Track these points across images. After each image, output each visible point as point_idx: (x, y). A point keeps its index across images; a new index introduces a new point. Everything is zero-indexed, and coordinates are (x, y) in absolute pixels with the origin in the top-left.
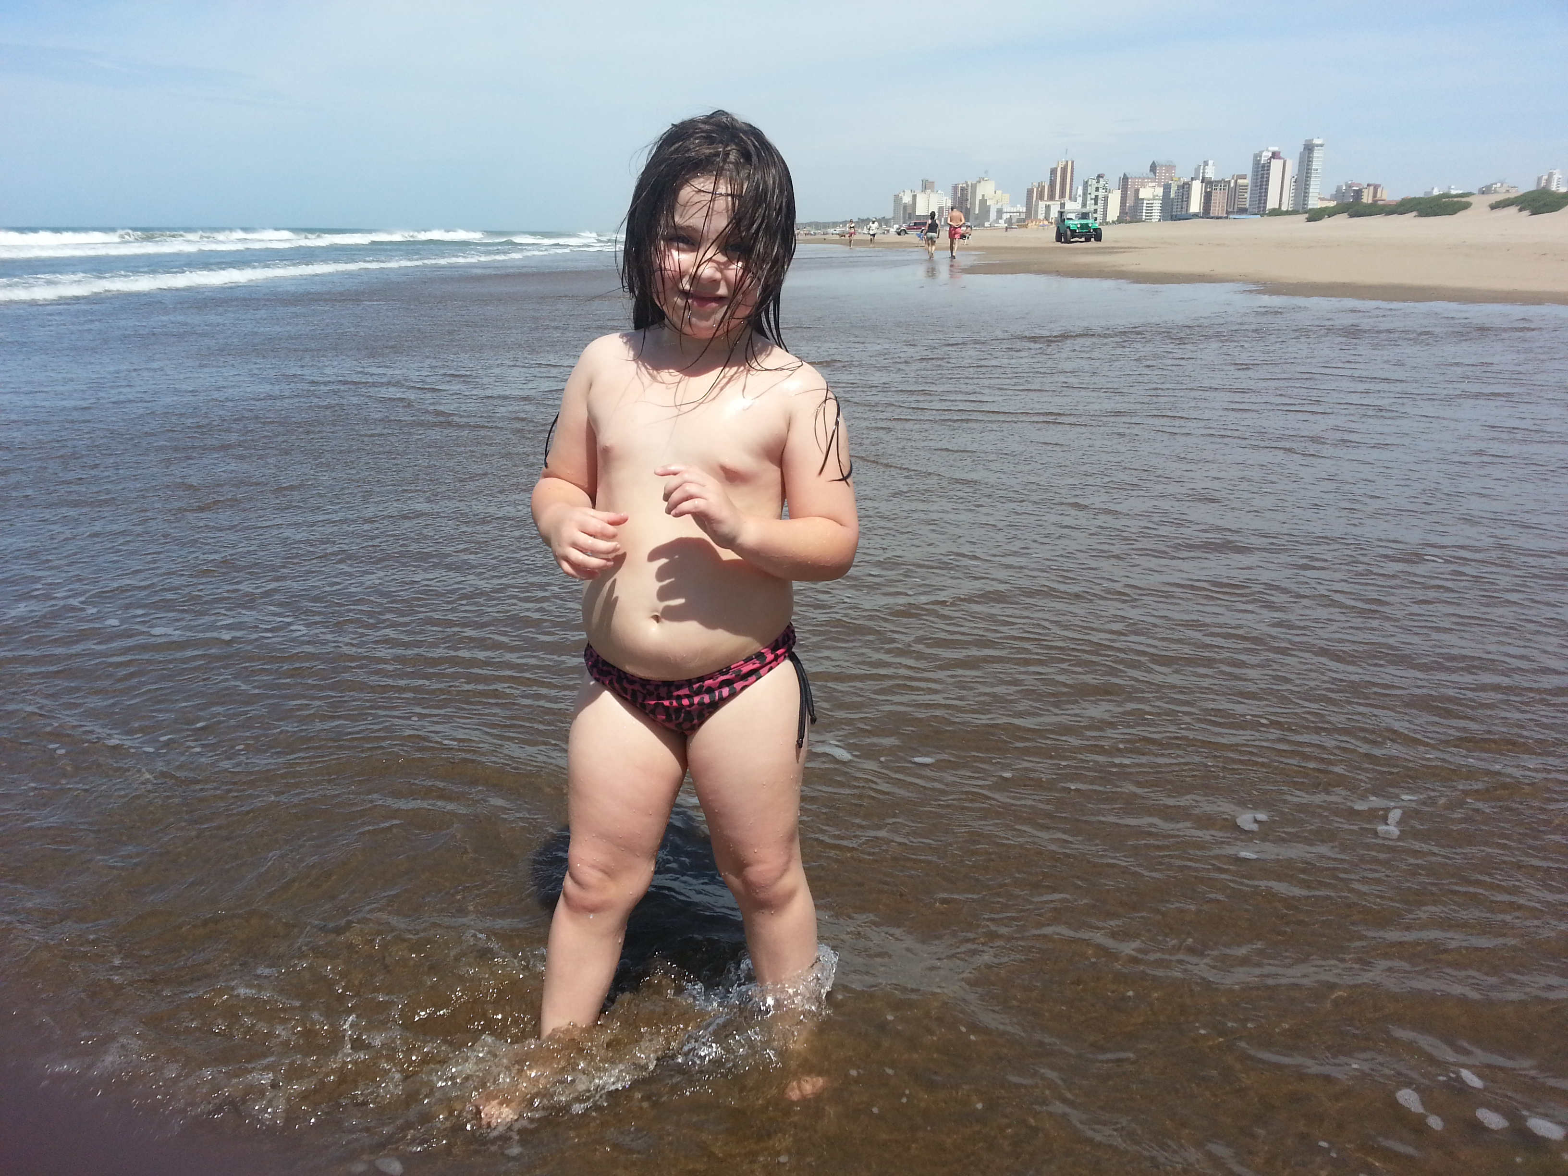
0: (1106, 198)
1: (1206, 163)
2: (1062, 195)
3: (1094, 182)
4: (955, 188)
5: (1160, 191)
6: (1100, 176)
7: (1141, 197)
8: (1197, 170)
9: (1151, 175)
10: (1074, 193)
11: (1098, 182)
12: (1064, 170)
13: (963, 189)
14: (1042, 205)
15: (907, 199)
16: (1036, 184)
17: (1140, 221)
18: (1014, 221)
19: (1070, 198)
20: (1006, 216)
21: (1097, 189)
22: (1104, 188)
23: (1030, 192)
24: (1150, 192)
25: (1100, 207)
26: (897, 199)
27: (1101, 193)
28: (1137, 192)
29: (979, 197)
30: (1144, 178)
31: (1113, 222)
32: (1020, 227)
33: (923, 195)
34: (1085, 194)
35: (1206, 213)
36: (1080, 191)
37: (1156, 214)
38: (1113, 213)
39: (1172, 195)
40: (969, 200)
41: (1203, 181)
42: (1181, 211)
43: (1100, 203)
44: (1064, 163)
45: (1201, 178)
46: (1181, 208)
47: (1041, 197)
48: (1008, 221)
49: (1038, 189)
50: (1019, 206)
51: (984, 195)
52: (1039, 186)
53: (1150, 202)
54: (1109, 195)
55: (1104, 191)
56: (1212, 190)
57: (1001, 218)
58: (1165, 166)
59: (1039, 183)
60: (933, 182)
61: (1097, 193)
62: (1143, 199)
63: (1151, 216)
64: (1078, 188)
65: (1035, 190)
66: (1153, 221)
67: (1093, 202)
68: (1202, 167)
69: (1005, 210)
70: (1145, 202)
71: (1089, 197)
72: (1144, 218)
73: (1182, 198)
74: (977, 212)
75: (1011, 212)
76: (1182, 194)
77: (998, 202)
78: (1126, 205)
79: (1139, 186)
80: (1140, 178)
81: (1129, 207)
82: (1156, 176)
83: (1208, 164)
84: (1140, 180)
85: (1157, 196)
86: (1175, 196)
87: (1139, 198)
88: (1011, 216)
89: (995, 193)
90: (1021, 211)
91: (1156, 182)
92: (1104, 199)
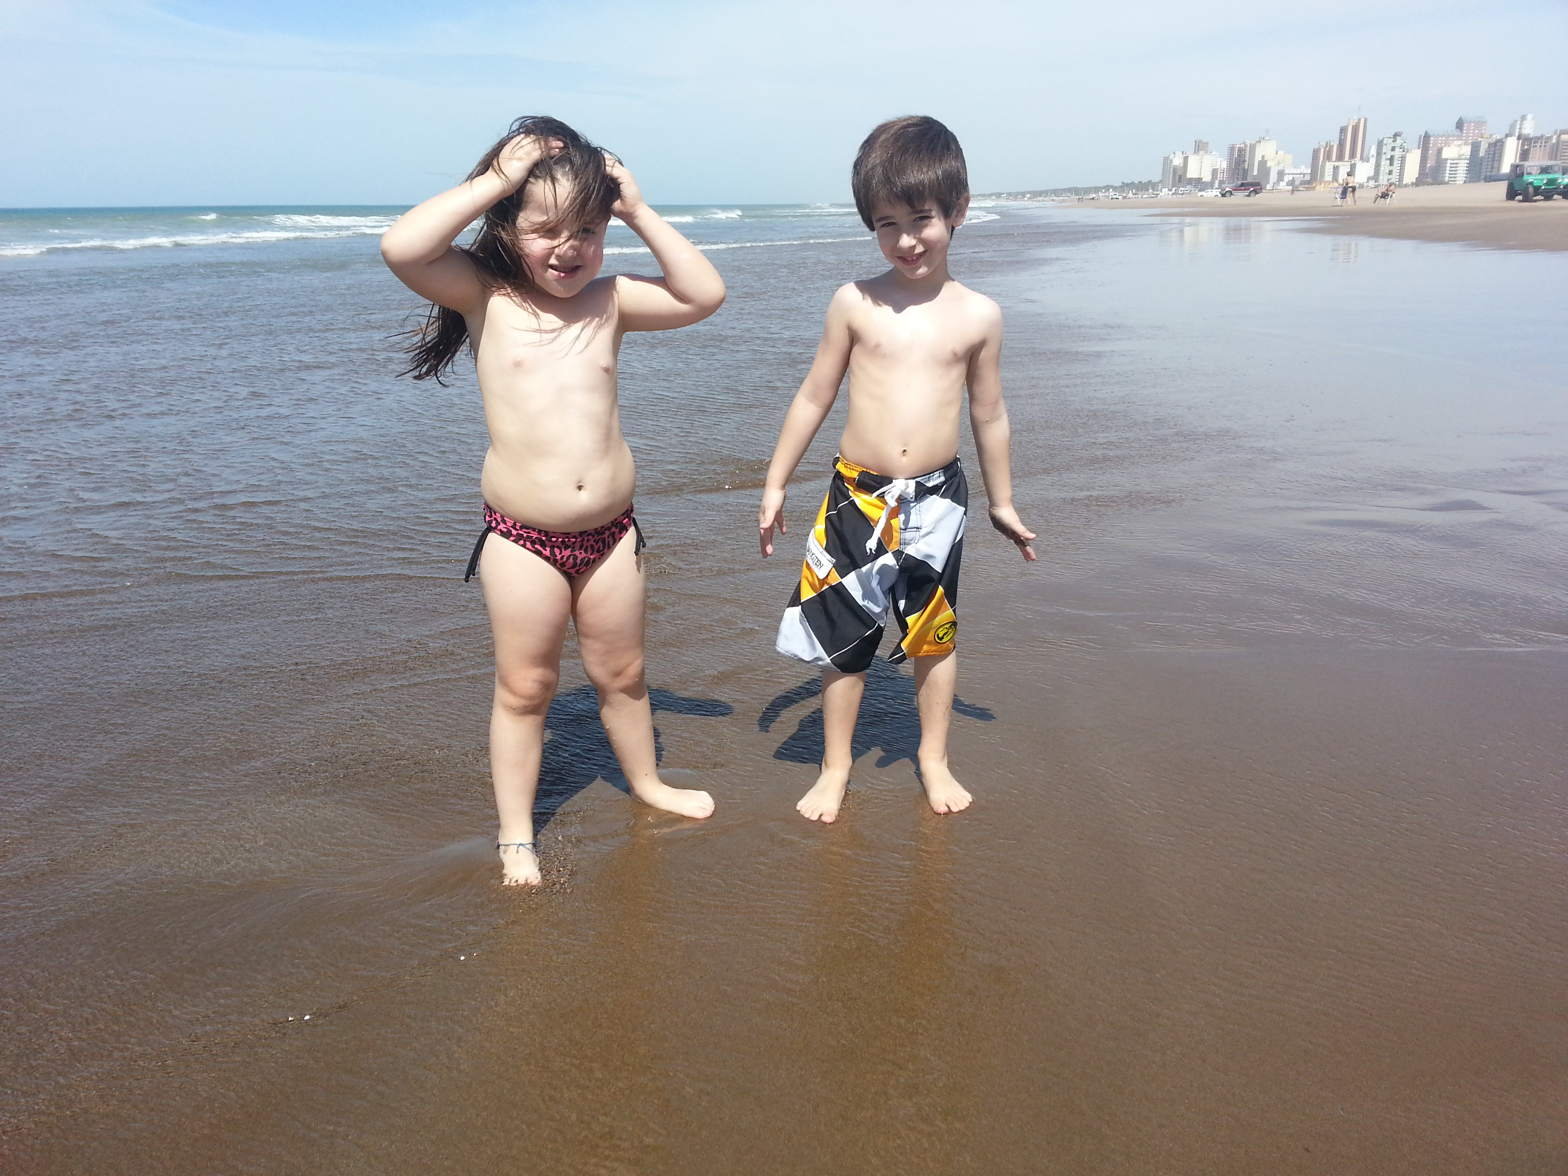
0: (1403, 159)
1: (1523, 118)
2: (1353, 155)
3: (1391, 140)
4: (1232, 149)
5: (1467, 150)
6: (1396, 135)
8: (1512, 126)
9: (1458, 132)
10: (1366, 153)
11: (1395, 141)
12: (1356, 129)
13: (1240, 150)
15: (1177, 161)
16: (1323, 144)
17: (1443, 183)
18: (1297, 183)
19: (1362, 159)
20: (1287, 178)
21: (1393, 149)
22: (1402, 148)
23: (1316, 153)
24: (1456, 151)
25: (1396, 167)
26: (1167, 161)
27: (1398, 153)
28: (1440, 151)
29: (1258, 158)
30: (1449, 136)
31: (1413, 184)
32: (1308, 189)
33: (1196, 157)
34: (1379, 154)
36: (1373, 151)
37: (1461, 175)
38: (1412, 172)
39: (1482, 153)
40: (1245, 161)
41: (1519, 138)
42: (1491, 172)
43: (1397, 163)
44: (1356, 121)
45: (1517, 134)
46: (1492, 168)
47: (1328, 157)
48: (1291, 183)
49: (1325, 149)
50: (1303, 167)
51: (1263, 157)
52: (1327, 145)
53: (1455, 162)
54: (1408, 155)
55: (1401, 150)
56: (1530, 147)
57: (1282, 181)
58: (1473, 122)
59: (1327, 143)
60: (1208, 143)
61: (1393, 153)
62: (1447, 159)
63: (1455, 177)
64: (1371, 147)
65: (1322, 150)
66: (1457, 182)
67: (1388, 162)
68: (1519, 122)
69: (1287, 172)
70: (1449, 162)
71: (1384, 157)
72: (1447, 179)
73: (1494, 156)
74: (1255, 173)
75: (1293, 174)
76: (1495, 153)
77: (1279, 163)
78: (1426, 166)
79: (1443, 145)
80: (1443, 136)
81: (1430, 167)
82: (1462, 133)
83: (1526, 120)
84: (1444, 138)
85: (1463, 155)
86: (1485, 155)
87: (1443, 157)
88: (1293, 178)
89: (1277, 153)
90: (1305, 172)
91: (1463, 140)
92: (1400, 159)
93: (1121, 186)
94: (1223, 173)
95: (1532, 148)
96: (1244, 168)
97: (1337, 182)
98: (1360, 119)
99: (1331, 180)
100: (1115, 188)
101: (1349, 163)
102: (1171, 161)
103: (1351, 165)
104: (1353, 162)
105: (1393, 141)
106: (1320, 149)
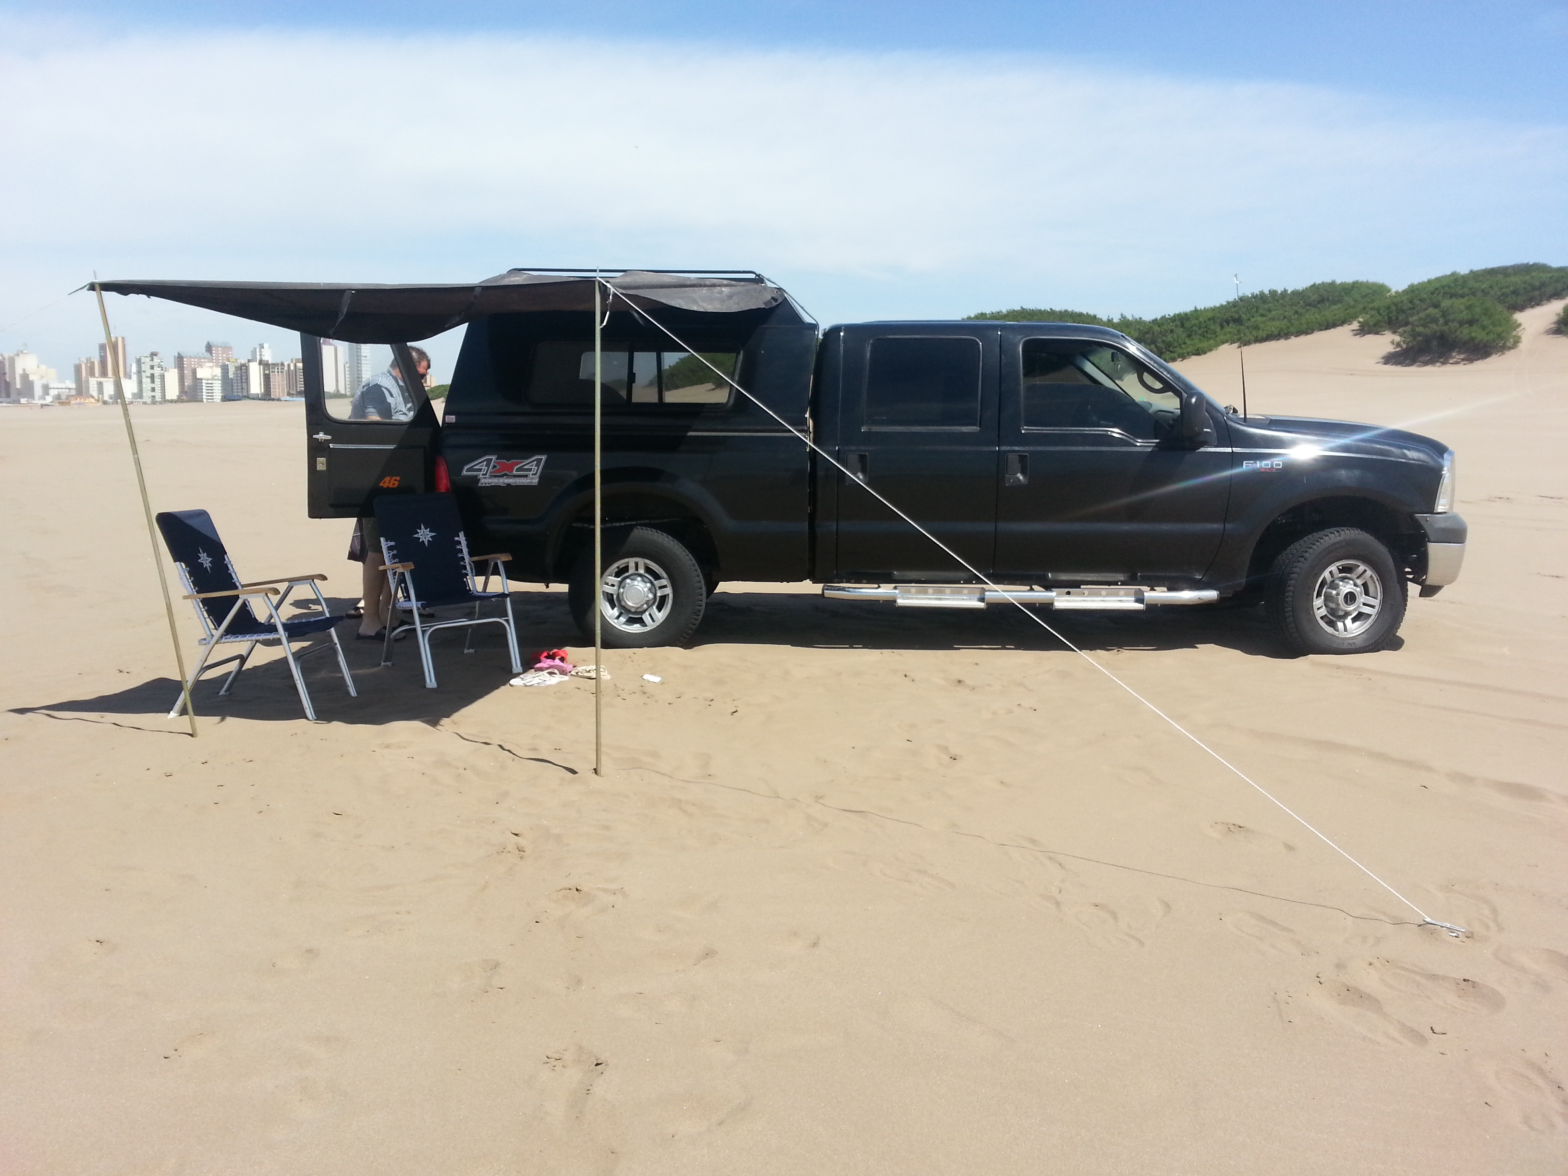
0: (162, 377)
1: (261, 346)
3: (148, 359)
5: (218, 372)
6: (153, 355)
8: (254, 352)
9: (208, 355)
10: (128, 370)
11: (152, 360)
12: (114, 346)
16: (84, 360)
17: (202, 400)
18: (63, 397)
20: (53, 392)
21: (152, 367)
22: (160, 366)
23: (78, 368)
24: (209, 372)
25: (157, 384)
27: (157, 371)
28: (194, 372)
29: (19, 371)
30: (200, 358)
31: (175, 400)
32: (75, 405)
34: (139, 372)
35: (267, 396)
36: (134, 369)
37: (218, 394)
38: (172, 390)
39: (231, 375)
40: (5, 374)
41: (260, 363)
42: (242, 392)
43: (157, 381)
45: (258, 360)
46: (242, 388)
47: (92, 374)
48: (58, 397)
49: (86, 364)
50: (67, 382)
51: (24, 370)
52: (87, 361)
53: (209, 382)
54: (166, 374)
55: (160, 369)
56: (269, 371)
57: (48, 394)
58: (220, 347)
59: (87, 359)
61: (152, 371)
62: (201, 379)
63: (213, 396)
64: (131, 366)
65: (83, 366)
67: (149, 380)
68: (258, 350)
69: (51, 386)
70: (203, 381)
71: (144, 375)
72: (205, 397)
73: (242, 379)
74: (18, 386)
75: (58, 388)
76: (241, 375)
77: (42, 377)
78: (184, 385)
79: (196, 366)
80: (195, 357)
81: (187, 386)
82: (212, 356)
83: (263, 348)
84: (196, 360)
85: (216, 376)
86: (234, 377)
87: (198, 377)
88: (59, 392)
89: (38, 367)
90: (71, 387)
91: (214, 362)
92: (159, 377)
95: (271, 374)
96: (5, 381)
105: (150, 361)
106: (81, 365)
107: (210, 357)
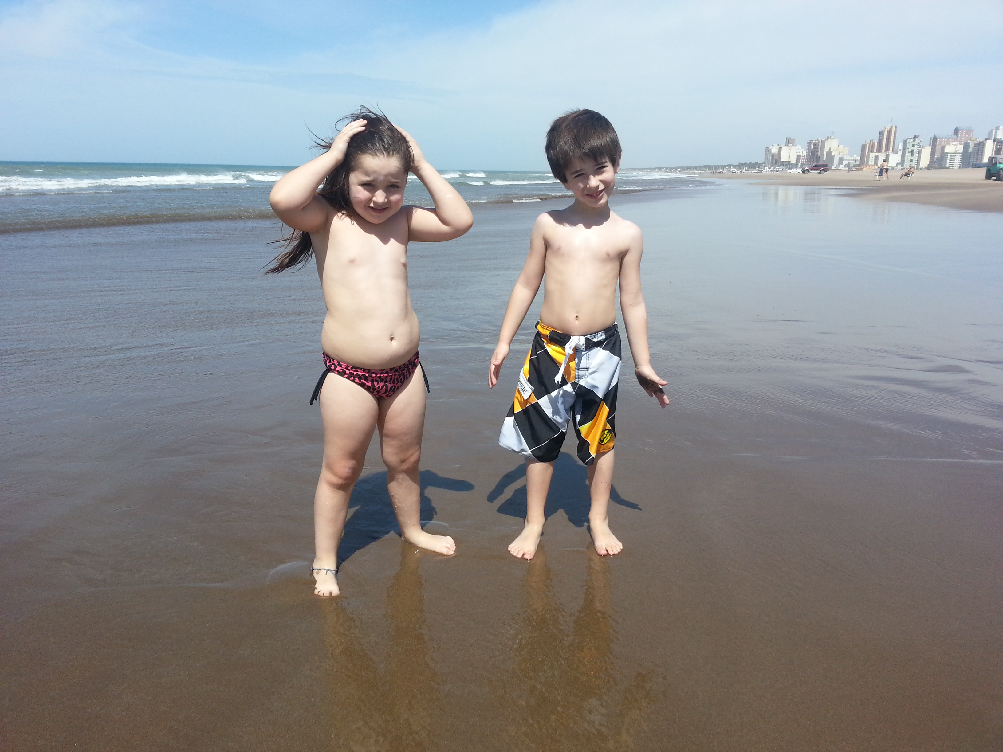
0: (920, 152)
1: (997, 128)
2: (887, 149)
3: (912, 140)
4: (810, 143)
5: (961, 148)
6: (915, 137)
7: (946, 151)
8: (990, 133)
9: (955, 136)
10: (895, 148)
12: (889, 132)
13: (815, 144)
14: (872, 156)
15: (775, 150)
16: (868, 141)
17: (945, 168)
18: (851, 166)
19: (893, 151)
20: (845, 163)
21: (913, 146)
23: (864, 147)
24: (953, 148)
25: (915, 157)
26: (768, 150)
27: (916, 148)
28: (943, 148)
29: (826, 149)
30: (949, 138)
31: (926, 168)
32: (858, 170)
33: (786, 147)
34: (904, 148)
36: (901, 147)
37: (957, 163)
38: (925, 161)
39: (970, 150)
40: (819, 151)
41: (994, 141)
42: (977, 162)
43: (916, 155)
44: (889, 128)
45: (993, 139)
46: (977, 159)
47: (871, 150)
48: (848, 165)
49: (869, 145)
50: (855, 156)
51: (830, 148)
52: (871, 143)
53: (953, 155)
54: (923, 150)
55: (918, 147)
57: (842, 164)
58: (965, 130)
59: (871, 141)
60: (794, 139)
61: (913, 148)
62: (948, 153)
63: (953, 165)
64: (899, 144)
65: (868, 146)
66: (955, 168)
67: (910, 154)
68: (994, 131)
69: (845, 158)
71: (907, 150)
72: (947, 165)
74: (825, 159)
75: (849, 160)
76: (978, 150)
77: (840, 153)
78: (934, 157)
79: (945, 144)
80: (946, 138)
81: (937, 158)
82: (958, 137)
83: (999, 129)
84: (946, 140)
85: (958, 151)
86: (973, 151)
87: (945, 152)
88: (849, 163)
89: (838, 147)
90: (857, 159)
91: (958, 141)
92: (918, 152)
93: (738, 165)
94: (804, 158)
96: (817, 155)
97: (877, 165)
98: (892, 127)
99: (873, 164)
100: (734, 166)
101: (885, 154)
102: (771, 150)
103: (886, 155)
104: (887, 153)
105: (913, 141)
106: (867, 145)
107: (957, 137)
